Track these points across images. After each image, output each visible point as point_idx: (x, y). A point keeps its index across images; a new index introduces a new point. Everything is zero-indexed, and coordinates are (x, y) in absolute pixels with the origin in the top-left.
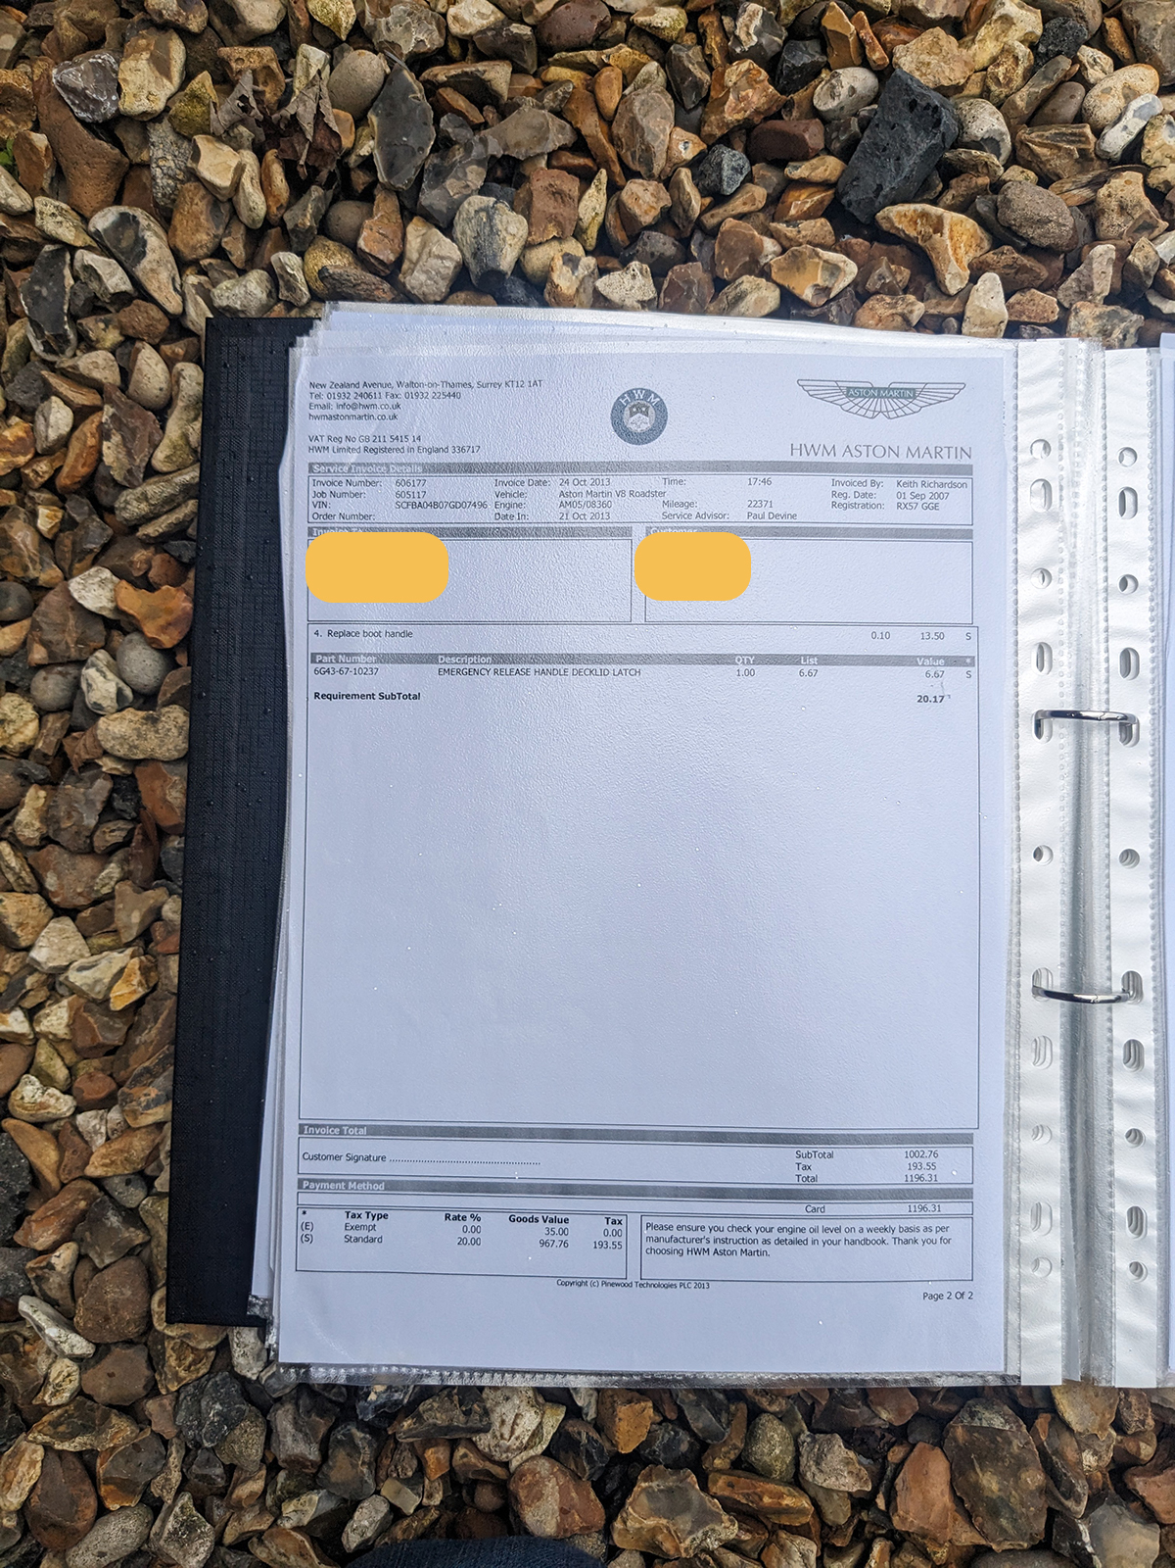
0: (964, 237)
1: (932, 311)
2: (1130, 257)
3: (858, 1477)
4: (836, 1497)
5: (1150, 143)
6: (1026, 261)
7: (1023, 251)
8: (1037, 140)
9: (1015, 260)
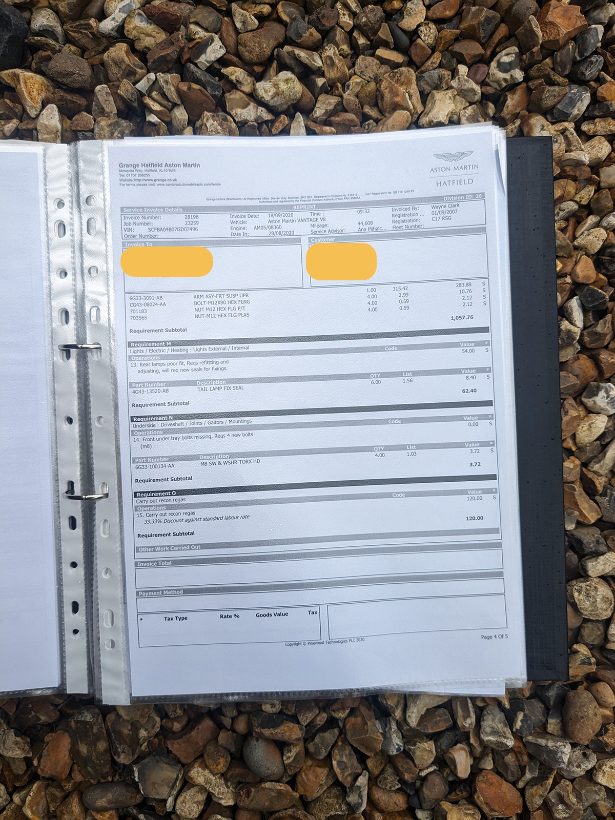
0: (36, 86)
1: (24, 127)
2: (119, 91)
3: (24, 750)
4: (16, 761)
5: (129, 27)
6: (68, 97)
7: (66, 91)
8: (70, 29)
9: (62, 97)
